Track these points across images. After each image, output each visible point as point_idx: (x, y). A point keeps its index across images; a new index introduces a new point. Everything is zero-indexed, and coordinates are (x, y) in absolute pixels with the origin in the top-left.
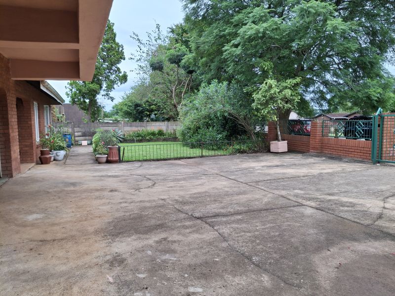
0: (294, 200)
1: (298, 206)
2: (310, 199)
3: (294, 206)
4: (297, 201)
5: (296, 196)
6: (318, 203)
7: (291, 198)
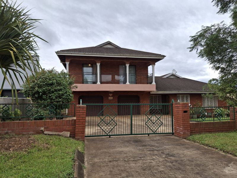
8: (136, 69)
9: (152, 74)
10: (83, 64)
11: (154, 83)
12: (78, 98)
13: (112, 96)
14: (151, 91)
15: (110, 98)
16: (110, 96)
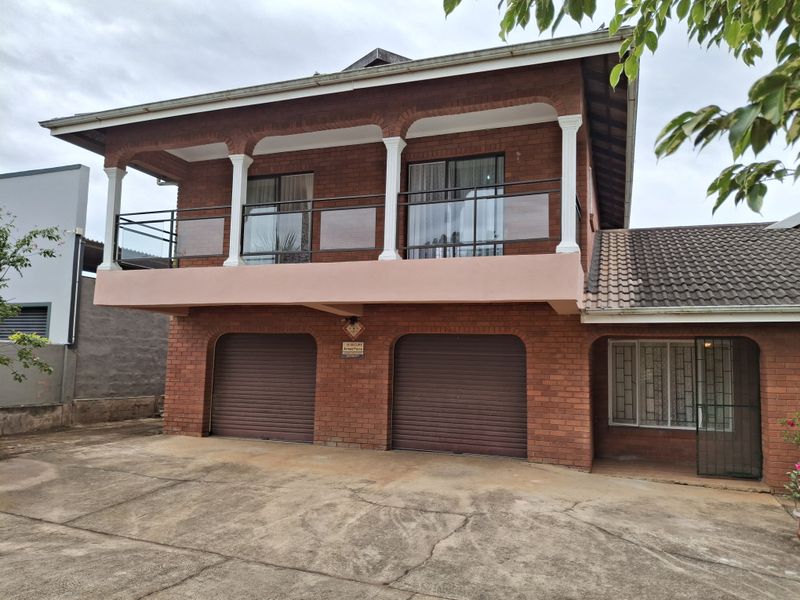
0: (82, 532)
1: (74, 521)
2: (51, 536)
3: (80, 518)
4: (76, 530)
5: (79, 542)
6: (35, 531)
7: (88, 535)
15: (348, 348)
16: (349, 339)
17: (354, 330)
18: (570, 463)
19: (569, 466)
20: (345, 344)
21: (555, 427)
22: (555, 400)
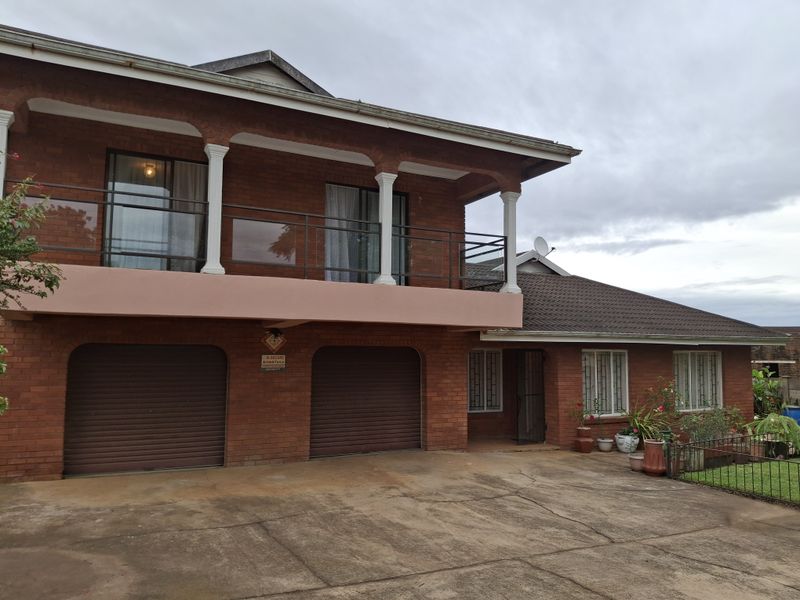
8: (412, 214)
9: (505, 239)
10: (109, 151)
11: (512, 287)
12: (66, 356)
13: (279, 352)
14: (485, 330)
15: (268, 362)
16: (269, 352)
17: (273, 342)
18: (455, 446)
19: (455, 449)
20: (264, 358)
21: (446, 421)
22: (446, 399)
